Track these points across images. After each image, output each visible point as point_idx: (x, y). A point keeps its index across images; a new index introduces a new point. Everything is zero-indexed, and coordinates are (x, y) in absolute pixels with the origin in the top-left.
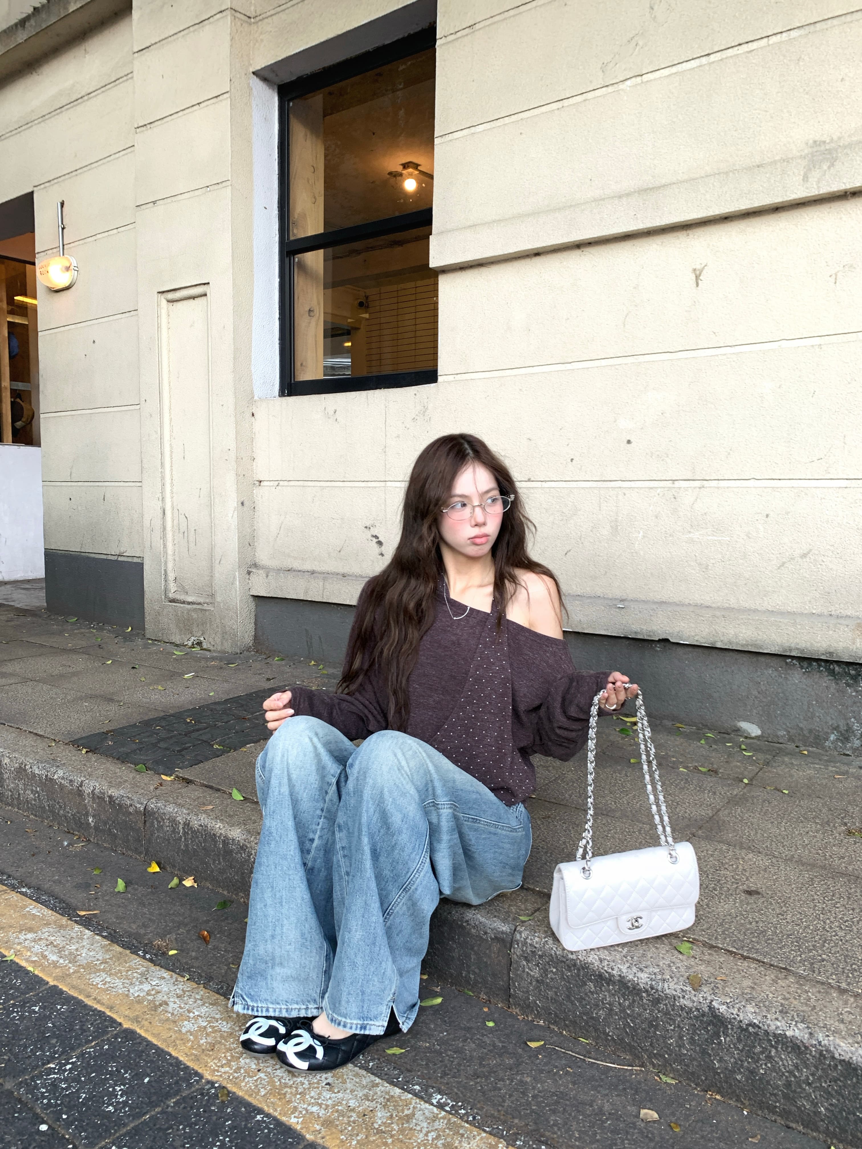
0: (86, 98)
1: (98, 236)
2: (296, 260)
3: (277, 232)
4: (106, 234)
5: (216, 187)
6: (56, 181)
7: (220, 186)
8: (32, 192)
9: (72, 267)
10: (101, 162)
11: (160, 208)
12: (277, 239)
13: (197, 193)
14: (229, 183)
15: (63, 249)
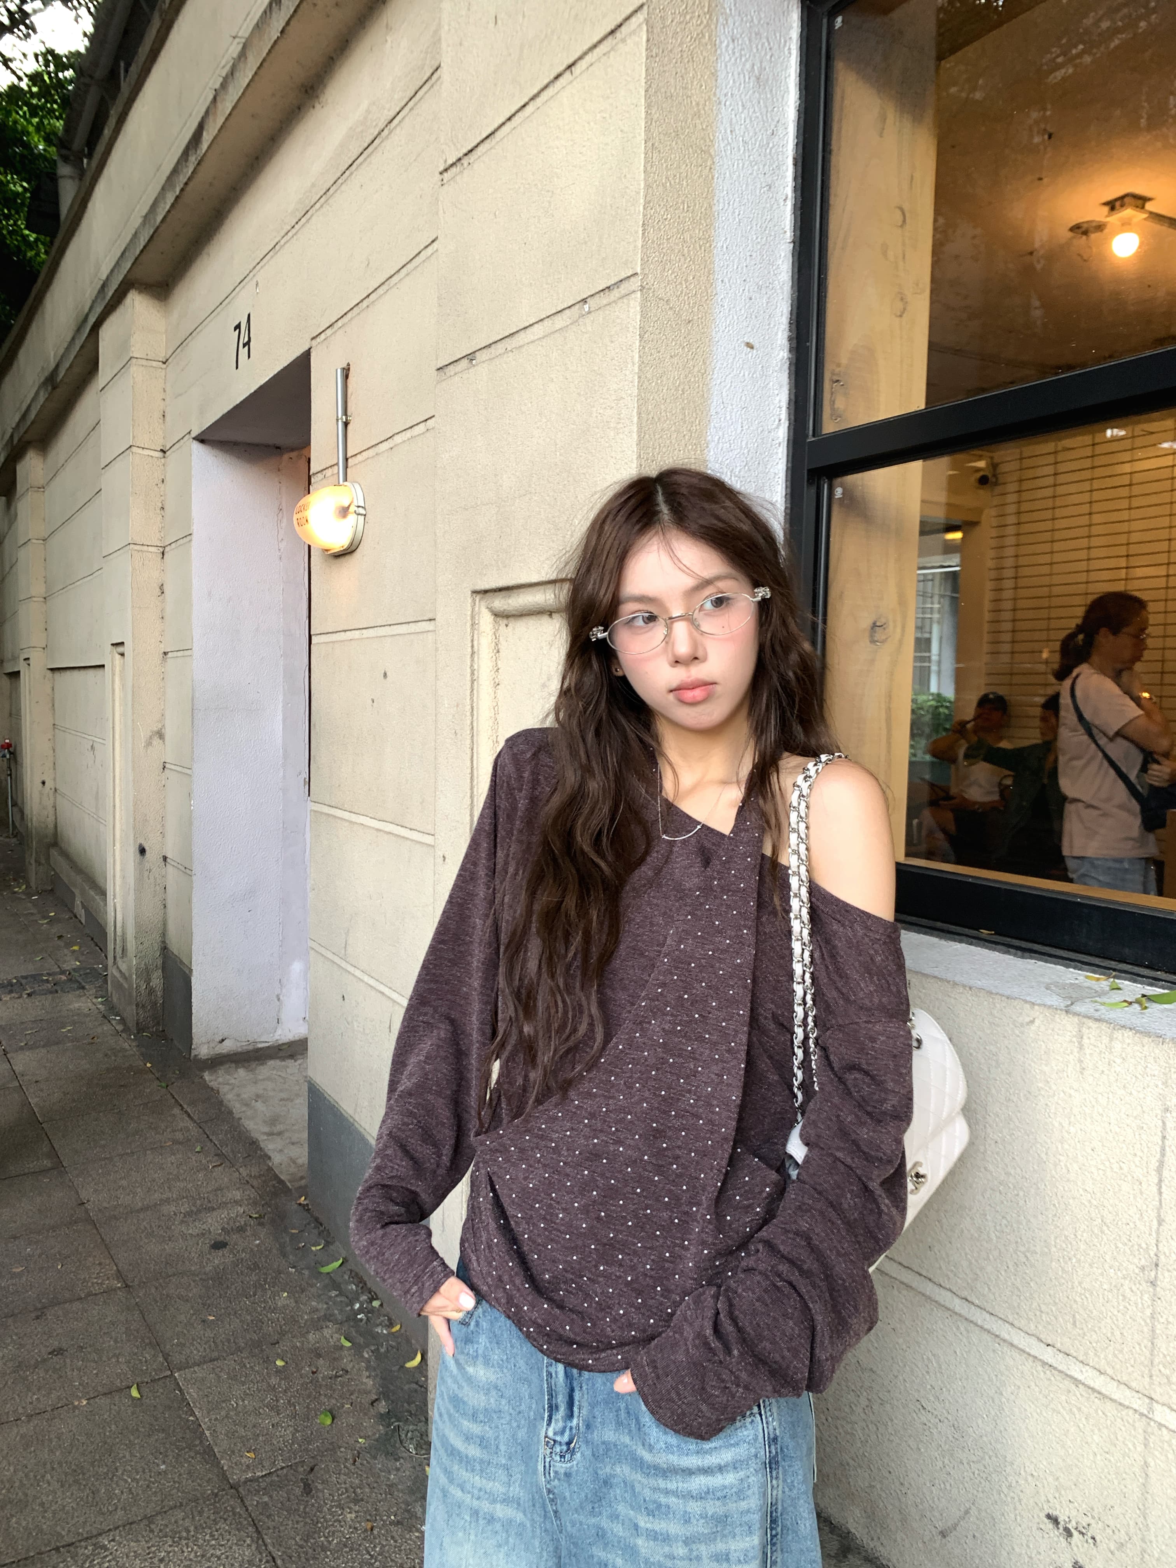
0: (386, 131)
1: (398, 439)
2: (839, 492)
3: (784, 414)
4: (408, 434)
5: (604, 299)
6: (340, 323)
7: (615, 294)
8: (307, 355)
9: (352, 509)
10: (404, 271)
11: (482, 371)
12: (782, 433)
13: (559, 322)
14: (635, 283)
15: (346, 467)
